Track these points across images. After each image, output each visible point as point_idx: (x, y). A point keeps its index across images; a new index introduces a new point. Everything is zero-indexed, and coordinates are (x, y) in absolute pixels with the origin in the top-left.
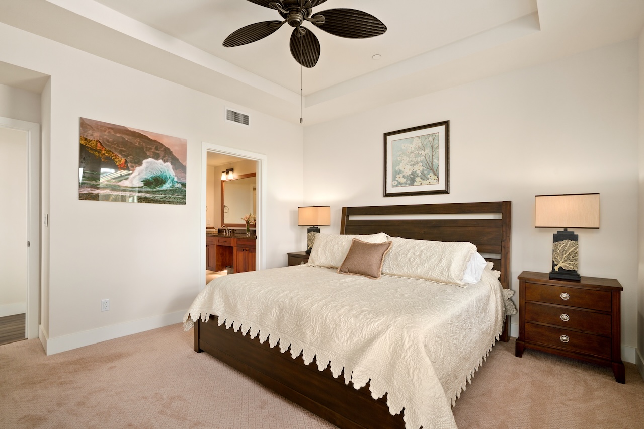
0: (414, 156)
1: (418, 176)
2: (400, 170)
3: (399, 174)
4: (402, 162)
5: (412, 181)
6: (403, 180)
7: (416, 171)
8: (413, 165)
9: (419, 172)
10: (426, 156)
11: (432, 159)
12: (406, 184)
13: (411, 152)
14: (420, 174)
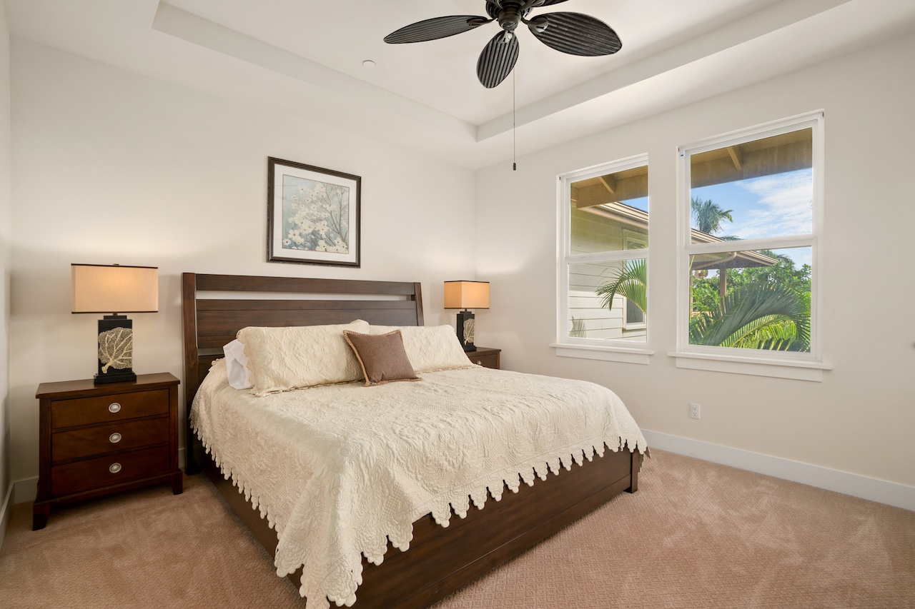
0: (315, 209)
1: (322, 239)
2: (296, 225)
3: (292, 229)
4: (299, 212)
5: (313, 245)
6: (300, 240)
7: (319, 230)
8: (314, 221)
9: (322, 233)
10: (333, 214)
11: (340, 220)
12: (305, 246)
13: (312, 202)
14: (324, 236)
